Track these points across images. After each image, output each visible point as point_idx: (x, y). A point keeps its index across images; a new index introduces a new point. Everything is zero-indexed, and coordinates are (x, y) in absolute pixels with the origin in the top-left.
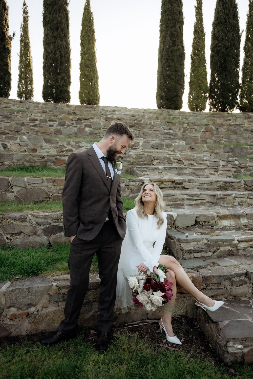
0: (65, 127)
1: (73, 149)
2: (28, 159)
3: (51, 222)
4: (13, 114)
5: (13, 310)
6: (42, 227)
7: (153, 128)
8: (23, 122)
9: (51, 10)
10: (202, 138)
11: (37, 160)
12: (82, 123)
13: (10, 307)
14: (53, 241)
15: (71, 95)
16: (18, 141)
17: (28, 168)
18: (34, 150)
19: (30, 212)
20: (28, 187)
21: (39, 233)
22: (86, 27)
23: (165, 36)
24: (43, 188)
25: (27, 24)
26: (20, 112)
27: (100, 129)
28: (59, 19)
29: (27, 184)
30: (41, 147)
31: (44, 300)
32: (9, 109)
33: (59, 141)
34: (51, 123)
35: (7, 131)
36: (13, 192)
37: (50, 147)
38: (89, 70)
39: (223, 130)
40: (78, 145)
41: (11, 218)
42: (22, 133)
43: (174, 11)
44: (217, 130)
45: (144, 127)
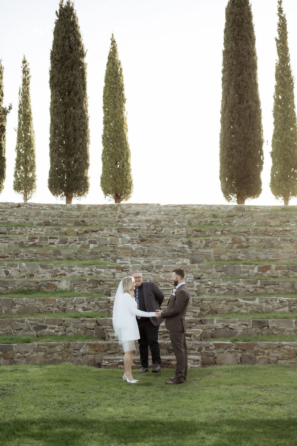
0: (67, 244)
1: (67, 273)
2: (26, 284)
3: (38, 323)
4: (11, 230)
5: (19, 354)
6: (33, 326)
7: (169, 241)
8: (22, 241)
9: (61, 68)
10: (215, 254)
11: (33, 285)
12: (86, 240)
13: (17, 352)
14: (39, 335)
15: (90, 181)
16: (18, 268)
17: (26, 292)
18: (32, 276)
19: (26, 318)
20: (26, 305)
21: (32, 329)
22: (110, 84)
23: (228, 89)
24: (36, 305)
25: (28, 89)
26: (19, 228)
27: (106, 245)
28: (72, 79)
29: (25, 303)
30: (38, 272)
31: (32, 350)
32: (6, 221)
33: (53, 266)
34: (52, 241)
35: (6, 255)
36: (16, 308)
37: (45, 272)
38: (116, 146)
39: (255, 240)
40: (71, 269)
41: (16, 320)
42: (20, 255)
43: (239, 51)
44: (247, 241)
45: (157, 240)
